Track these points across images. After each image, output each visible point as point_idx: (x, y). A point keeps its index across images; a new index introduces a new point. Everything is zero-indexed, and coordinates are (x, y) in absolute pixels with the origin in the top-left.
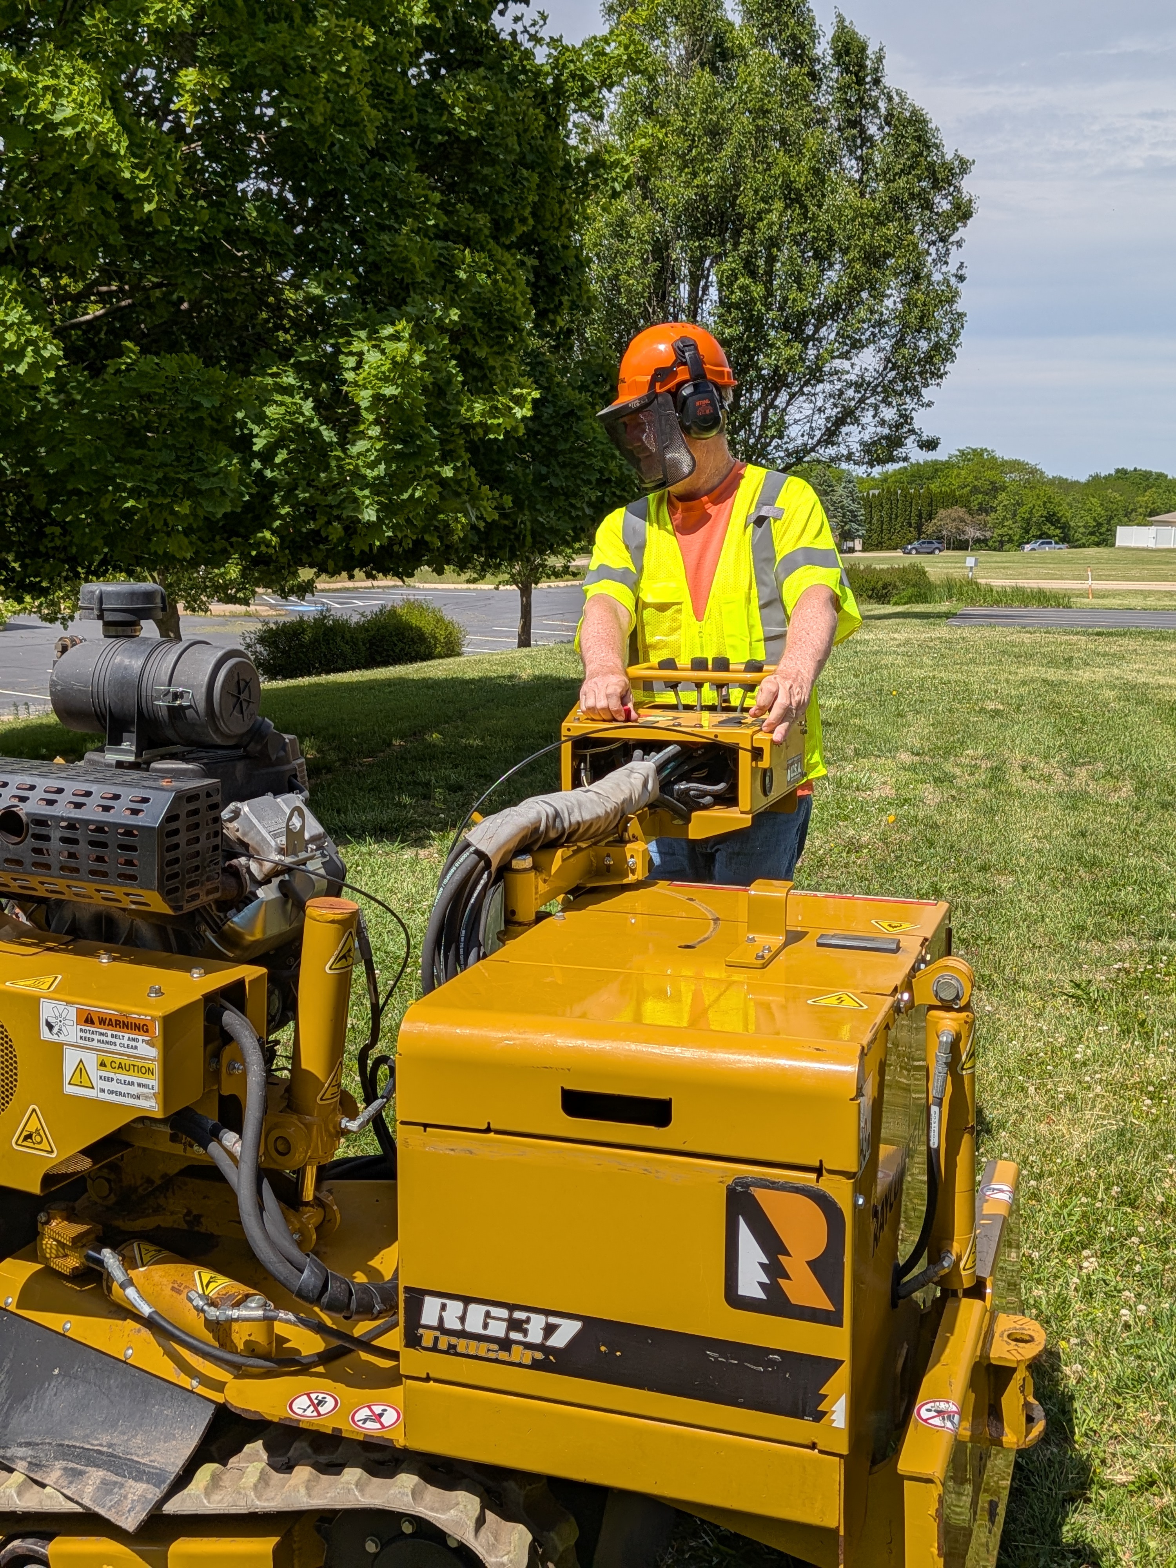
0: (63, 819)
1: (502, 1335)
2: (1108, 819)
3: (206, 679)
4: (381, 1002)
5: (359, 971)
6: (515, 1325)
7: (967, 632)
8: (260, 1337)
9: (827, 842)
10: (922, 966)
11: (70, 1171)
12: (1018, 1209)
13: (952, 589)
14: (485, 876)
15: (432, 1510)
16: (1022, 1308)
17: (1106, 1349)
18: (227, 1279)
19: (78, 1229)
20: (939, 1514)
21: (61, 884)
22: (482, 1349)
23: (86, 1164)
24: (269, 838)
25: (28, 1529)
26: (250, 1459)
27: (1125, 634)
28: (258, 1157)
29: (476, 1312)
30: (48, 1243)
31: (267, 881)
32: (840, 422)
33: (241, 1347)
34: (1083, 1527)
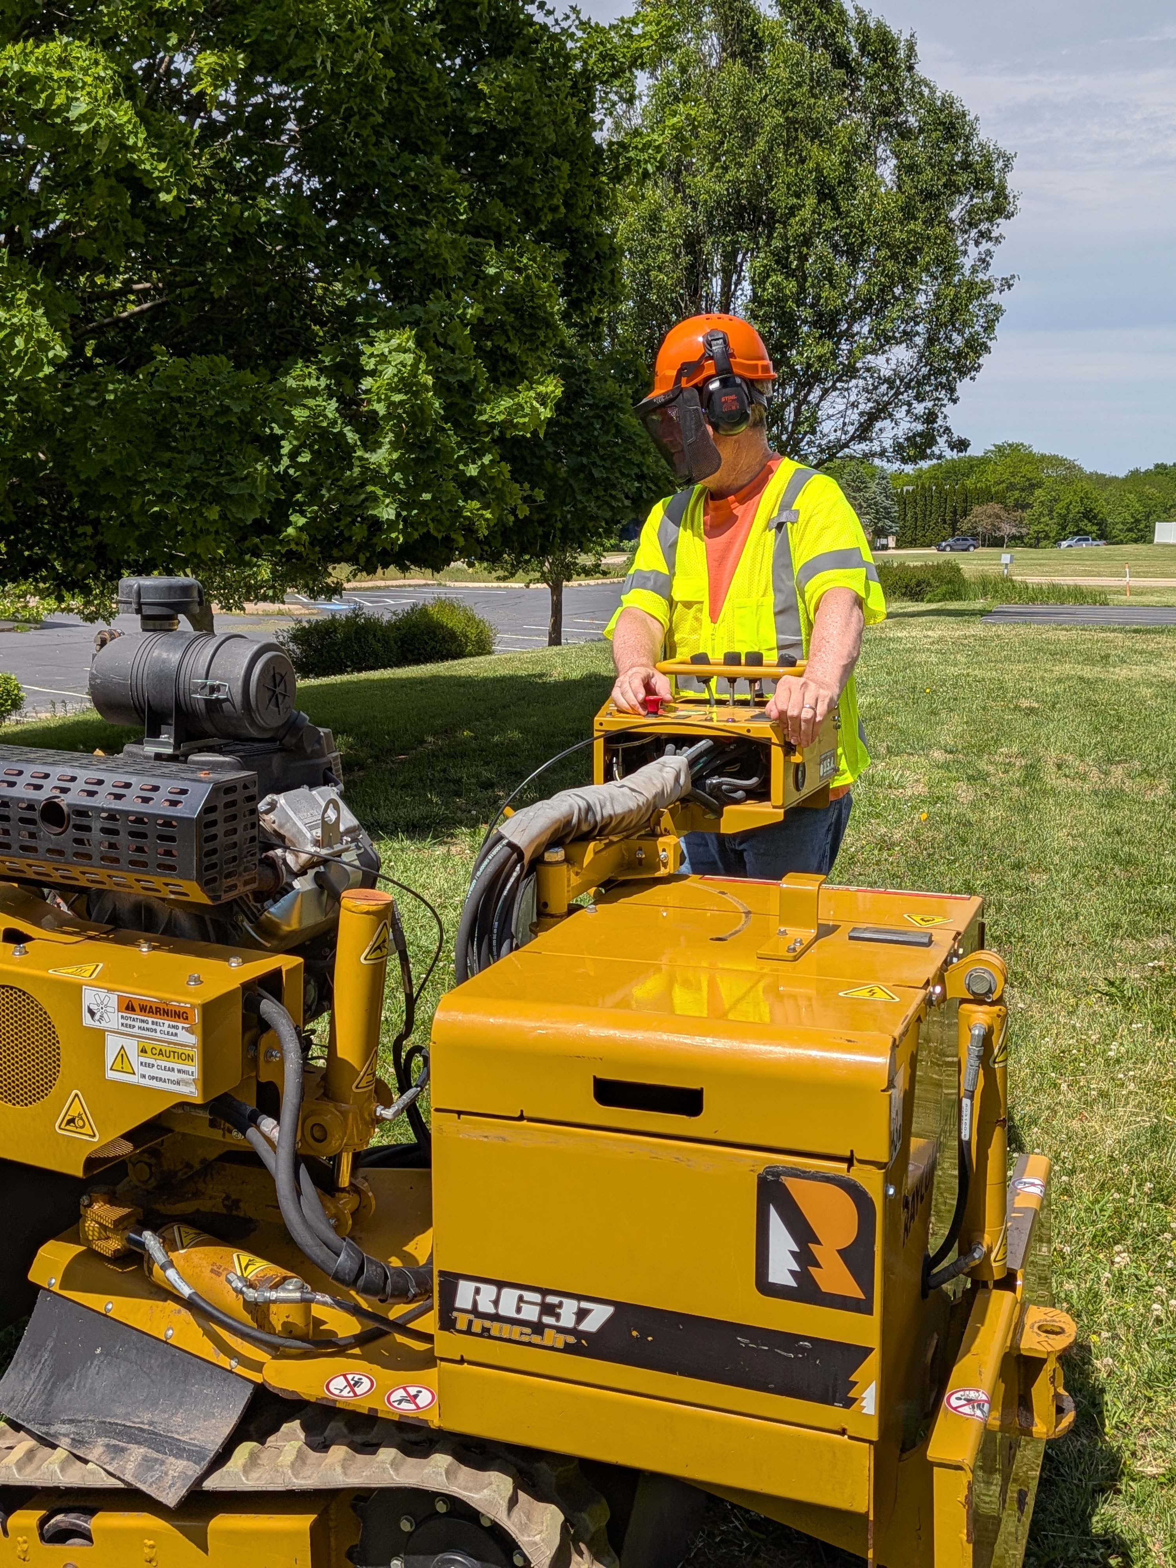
0: (103, 810)
1: (534, 1318)
2: (1144, 817)
3: (243, 672)
4: (415, 990)
5: (393, 963)
6: (548, 1309)
7: (1001, 630)
8: (297, 1319)
9: (859, 839)
10: (955, 960)
11: (111, 1155)
12: (1050, 1205)
13: (987, 586)
14: (518, 868)
15: (465, 1489)
16: (1053, 1302)
17: (1137, 1343)
18: (265, 1262)
19: (120, 1212)
20: (969, 1501)
21: (101, 874)
22: (515, 1332)
23: (127, 1148)
24: (305, 830)
25: (71, 1504)
26: (288, 1438)
27: (1163, 632)
28: (295, 1143)
29: (509, 1296)
30: (90, 1226)
31: (303, 872)
32: (872, 417)
33: (279, 1328)
34: (1113, 1518)
